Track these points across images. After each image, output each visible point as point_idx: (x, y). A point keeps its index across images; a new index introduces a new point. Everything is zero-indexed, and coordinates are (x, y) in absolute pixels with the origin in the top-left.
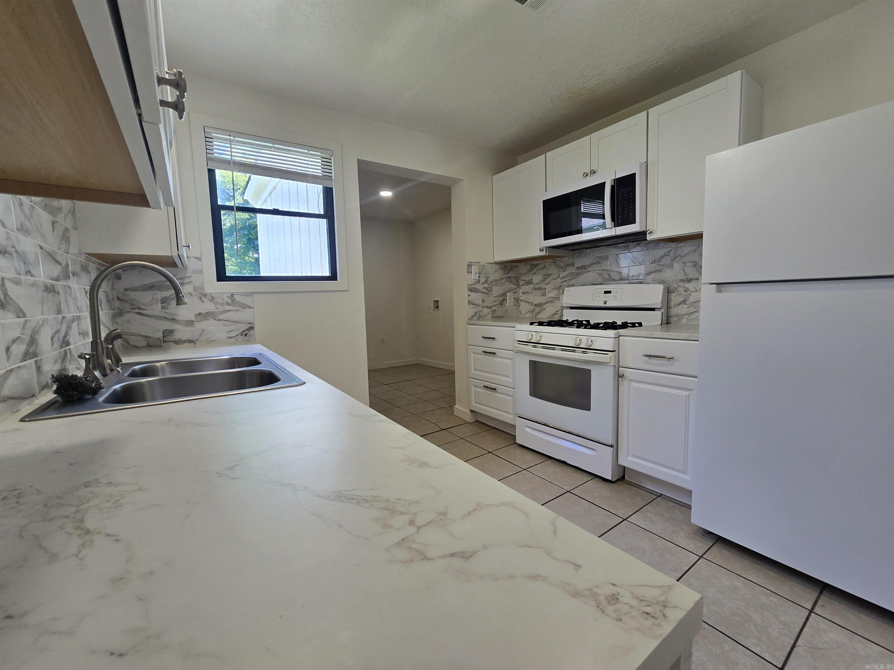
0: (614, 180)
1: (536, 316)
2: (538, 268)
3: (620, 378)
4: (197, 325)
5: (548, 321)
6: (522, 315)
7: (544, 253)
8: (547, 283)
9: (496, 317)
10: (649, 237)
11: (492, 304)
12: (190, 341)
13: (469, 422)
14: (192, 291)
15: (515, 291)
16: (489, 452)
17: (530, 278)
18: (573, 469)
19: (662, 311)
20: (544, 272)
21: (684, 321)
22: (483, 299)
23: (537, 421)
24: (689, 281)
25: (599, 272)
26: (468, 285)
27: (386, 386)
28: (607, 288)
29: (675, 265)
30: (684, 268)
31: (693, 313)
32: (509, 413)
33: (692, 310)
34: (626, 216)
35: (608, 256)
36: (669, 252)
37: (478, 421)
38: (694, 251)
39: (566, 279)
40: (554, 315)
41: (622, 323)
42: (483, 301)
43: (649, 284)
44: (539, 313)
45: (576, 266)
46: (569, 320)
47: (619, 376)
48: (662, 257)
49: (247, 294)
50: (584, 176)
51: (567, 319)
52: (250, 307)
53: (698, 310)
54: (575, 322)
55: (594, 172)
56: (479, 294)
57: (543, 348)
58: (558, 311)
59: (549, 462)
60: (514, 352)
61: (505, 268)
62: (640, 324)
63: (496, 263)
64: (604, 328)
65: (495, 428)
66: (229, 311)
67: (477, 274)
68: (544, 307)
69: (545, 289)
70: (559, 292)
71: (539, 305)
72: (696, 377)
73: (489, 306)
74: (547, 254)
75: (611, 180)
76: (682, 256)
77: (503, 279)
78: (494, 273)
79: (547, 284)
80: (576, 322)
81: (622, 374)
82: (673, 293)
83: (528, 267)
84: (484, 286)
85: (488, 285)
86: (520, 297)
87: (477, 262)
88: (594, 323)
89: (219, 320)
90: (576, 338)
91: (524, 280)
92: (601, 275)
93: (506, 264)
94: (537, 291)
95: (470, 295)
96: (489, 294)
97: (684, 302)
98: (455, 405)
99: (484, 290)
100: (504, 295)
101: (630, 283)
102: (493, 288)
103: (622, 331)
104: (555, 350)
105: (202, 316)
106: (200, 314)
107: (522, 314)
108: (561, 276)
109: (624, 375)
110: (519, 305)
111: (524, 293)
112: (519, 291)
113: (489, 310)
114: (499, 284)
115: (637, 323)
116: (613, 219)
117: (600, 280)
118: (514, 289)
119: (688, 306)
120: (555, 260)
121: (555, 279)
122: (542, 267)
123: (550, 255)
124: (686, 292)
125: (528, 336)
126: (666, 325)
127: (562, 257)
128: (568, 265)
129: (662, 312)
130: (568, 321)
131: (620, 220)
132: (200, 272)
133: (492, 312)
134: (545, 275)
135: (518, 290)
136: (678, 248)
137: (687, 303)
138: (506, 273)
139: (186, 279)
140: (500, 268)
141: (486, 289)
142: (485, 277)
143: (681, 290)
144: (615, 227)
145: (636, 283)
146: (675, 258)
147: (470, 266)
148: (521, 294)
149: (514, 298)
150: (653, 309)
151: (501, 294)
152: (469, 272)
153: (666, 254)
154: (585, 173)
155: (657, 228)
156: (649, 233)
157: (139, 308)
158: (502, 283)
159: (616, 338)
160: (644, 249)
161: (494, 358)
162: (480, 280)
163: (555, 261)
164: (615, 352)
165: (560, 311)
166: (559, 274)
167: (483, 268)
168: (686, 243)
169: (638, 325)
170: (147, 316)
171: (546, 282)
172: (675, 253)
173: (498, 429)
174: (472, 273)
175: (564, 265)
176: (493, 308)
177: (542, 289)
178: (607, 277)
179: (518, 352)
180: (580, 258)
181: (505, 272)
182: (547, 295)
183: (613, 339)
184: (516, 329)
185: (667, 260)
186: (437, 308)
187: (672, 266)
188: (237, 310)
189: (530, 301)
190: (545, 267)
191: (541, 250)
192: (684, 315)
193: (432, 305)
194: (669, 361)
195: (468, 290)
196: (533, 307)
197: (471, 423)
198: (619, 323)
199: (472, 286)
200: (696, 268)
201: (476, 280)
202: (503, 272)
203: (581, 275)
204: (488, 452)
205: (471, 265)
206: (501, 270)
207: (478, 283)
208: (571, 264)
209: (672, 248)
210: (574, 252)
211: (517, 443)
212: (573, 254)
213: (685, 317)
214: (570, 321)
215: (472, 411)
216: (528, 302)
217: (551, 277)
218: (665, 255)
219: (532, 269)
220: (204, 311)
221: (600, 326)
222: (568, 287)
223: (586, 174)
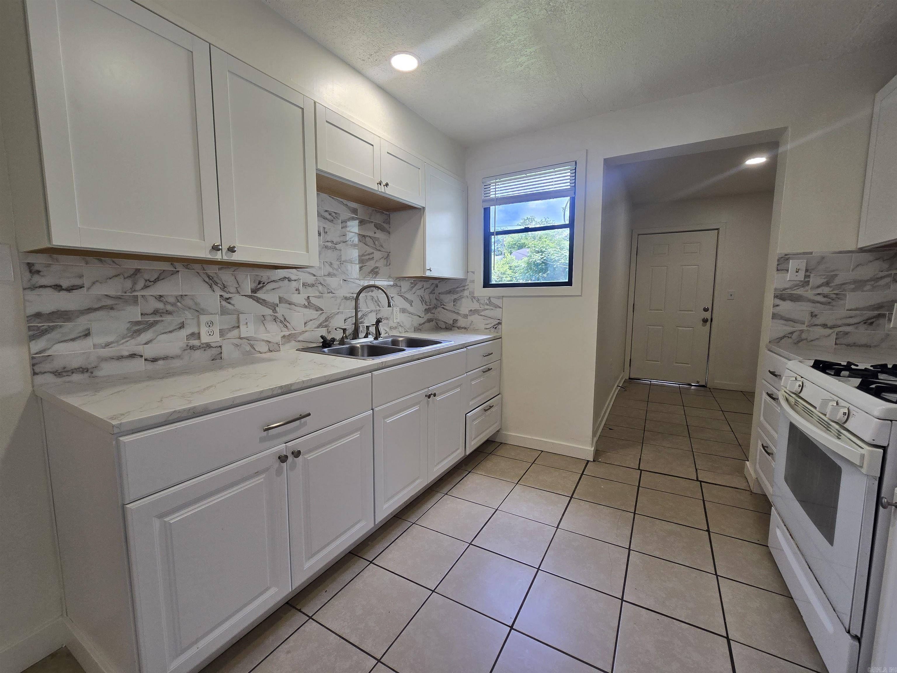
4: (469, 318)
12: (465, 328)
13: (752, 491)
14: (468, 294)
22: (812, 313)
26: (776, 289)
42: (811, 316)
49: (498, 298)
52: (500, 308)
56: (801, 303)
61: (893, 257)
63: (862, 250)
66: (487, 309)
67: (802, 272)
73: (830, 324)
77: (882, 277)
78: (853, 269)
84: (818, 291)
85: (831, 289)
87: (806, 253)
89: (481, 315)
95: (778, 306)
99: (819, 298)
102: (848, 295)
105: (473, 312)
106: (471, 310)
113: (829, 331)
114: (867, 288)
132: (473, 281)
133: (837, 335)
139: (466, 287)
140: (877, 259)
141: (825, 297)
147: (783, 259)
152: (782, 269)
157: (444, 305)
158: (877, 286)
162: (808, 281)
167: (819, 263)
170: (447, 310)
174: (787, 270)
176: (843, 329)
181: (891, 265)
188: (492, 309)
195: (777, 297)
197: (753, 494)
199: (787, 290)
201: (798, 282)
205: (788, 259)
207: (803, 287)
220: (473, 309)
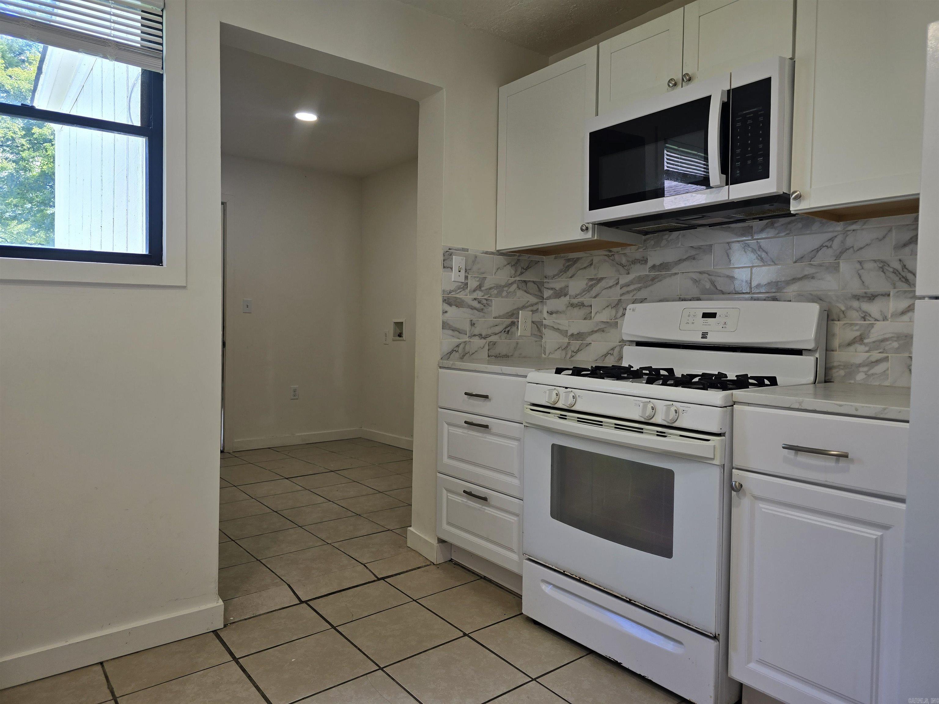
0: (729, 91)
1: (572, 356)
2: (578, 265)
3: (734, 491)
5: (592, 367)
6: (547, 354)
7: (588, 236)
8: (594, 295)
9: (496, 357)
10: (794, 207)
11: (490, 332)
13: (435, 563)
15: (535, 308)
16: (465, 635)
17: (563, 285)
18: (634, 681)
19: (817, 355)
20: (591, 273)
21: (860, 377)
22: (471, 320)
23: (564, 572)
24: (870, 299)
25: (695, 276)
26: (444, 291)
27: (287, 480)
28: (709, 306)
29: (844, 266)
30: (861, 272)
31: (878, 362)
32: (510, 550)
33: (876, 355)
34: (749, 162)
35: (711, 246)
36: (832, 239)
37: (452, 562)
38: (881, 240)
39: (632, 287)
40: (606, 355)
41: (737, 376)
42: (473, 324)
43: (790, 301)
44: (578, 350)
45: (650, 263)
46: (633, 367)
47: (732, 488)
48: (818, 250)
50: (669, 85)
51: (629, 365)
53: (888, 357)
54: (644, 371)
55: (690, 80)
56: (464, 309)
57: (580, 420)
58: (613, 349)
59: (586, 662)
60: (522, 426)
61: (516, 263)
62: (773, 381)
63: (500, 253)
64: (702, 386)
65: (485, 578)
67: (463, 271)
68: (587, 340)
69: (591, 306)
70: (617, 312)
71: (580, 336)
72: (902, 501)
73: (484, 334)
74: (596, 238)
75: (723, 90)
76: (856, 249)
77: (512, 284)
78: (495, 273)
79: (595, 297)
80: (648, 372)
81: (739, 483)
82: (839, 321)
83: (560, 264)
84: (475, 295)
85: (483, 294)
86: (544, 320)
87: (463, 250)
88: (682, 375)
90: (645, 404)
91: (552, 289)
92: (697, 281)
93: (519, 256)
94: (576, 310)
95: (446, 312)
96: (484, 311)
97: (860, 339)
98: (411, 526)
99: (475, 304)
100: (513, 314)
101: (752, 299)
102: (491, 300)
103: (739, 394)
104: (602, 425)
107: (547, 352)
108: (622, 282)
109: (741, 486)
110: (541, 335)
111: (551, 313)
112: (543, 309)
113: (483, 341)
114: (504, 294)
115: (768, 378)
116: (724, 170)
117: (695, 292)
118: (532, 305)
119: (867, 349)
120: (610, 251)
121: (610, 287)
122: (585, 265)
123: (601, 239)
124: (865, 321)
125: (550, 396)
126: (823, 385)
127: (623, 245)
128: (634, 262)
129: (817, 358)
130: (632, 369)
131: (738, 172)
133: (489, 346)
134: (591, 279)
135: (540, 306)
136: (849, 233)
137: (866, 341)
138: (519, 273)
140: (508, 264)
141: (479, 302)
142: (478, 279)
143: (854, 315)
144: (727, 184)
145: (765, 300)
146: (842, 253)
147: (448, 254)
148: (545, 315)
149: (533, 322)
150: (798, 352)
151: (508, 313)
152: (447, 267)
153: (827, 244)
154: (671, 79)
155: (811, 187)
156: (795, 199)
158: (510, 292)
159: (726, 407)
160: (781, 235)
161: (485, 435)
162: (467, 284)
163: (612, 253)
164: (724, 437)
165: (617, 350)
166: (618, 279)
167: (474, 262)
168: (864, 224)
169: (769, 383)
171: (594, 292)
172: (843, 242)
173: (490, 581)
174: (452, 268)
175: (628, 261)
176: (493, 338)
177: (585, 306)
178: (708, 285)
179: (531, 427)
180: (658, 248)
181: (516, 271)
182: (593, 318)
183: (720, 408)
184: (528, 379)
185: (826, 257)
186: (400, 335)
187: (835, 268)
189: (561, 328)
190: (591, 265)
191: (584, 229)
192: (860, 365)
193: (391, 330)
194: (837, 461)
195: (444, 301)
196: (566, 340)
197: (438, 566)
198: (732, 376)
199: (452, 293)
200: (885, 273)
201: (460, 284)
202: (513, 272)
203: (658, 281)
204: (462, 634)
205: (451, 255)
206: (509, 267)
207: (464, 290)
208: (641, 260)
209: (835, 234)
210: (648, 236)
211: (522, 613)
212: (645, 241)
213: (862, 369)
214: (635, 369)
215: (441, 541)
216: (557, 330)
217: (603, 284)
218: (824, 247)
219: (567, 268)
221: (693, 381)
222: (633, 303)
223: (673, 82)
